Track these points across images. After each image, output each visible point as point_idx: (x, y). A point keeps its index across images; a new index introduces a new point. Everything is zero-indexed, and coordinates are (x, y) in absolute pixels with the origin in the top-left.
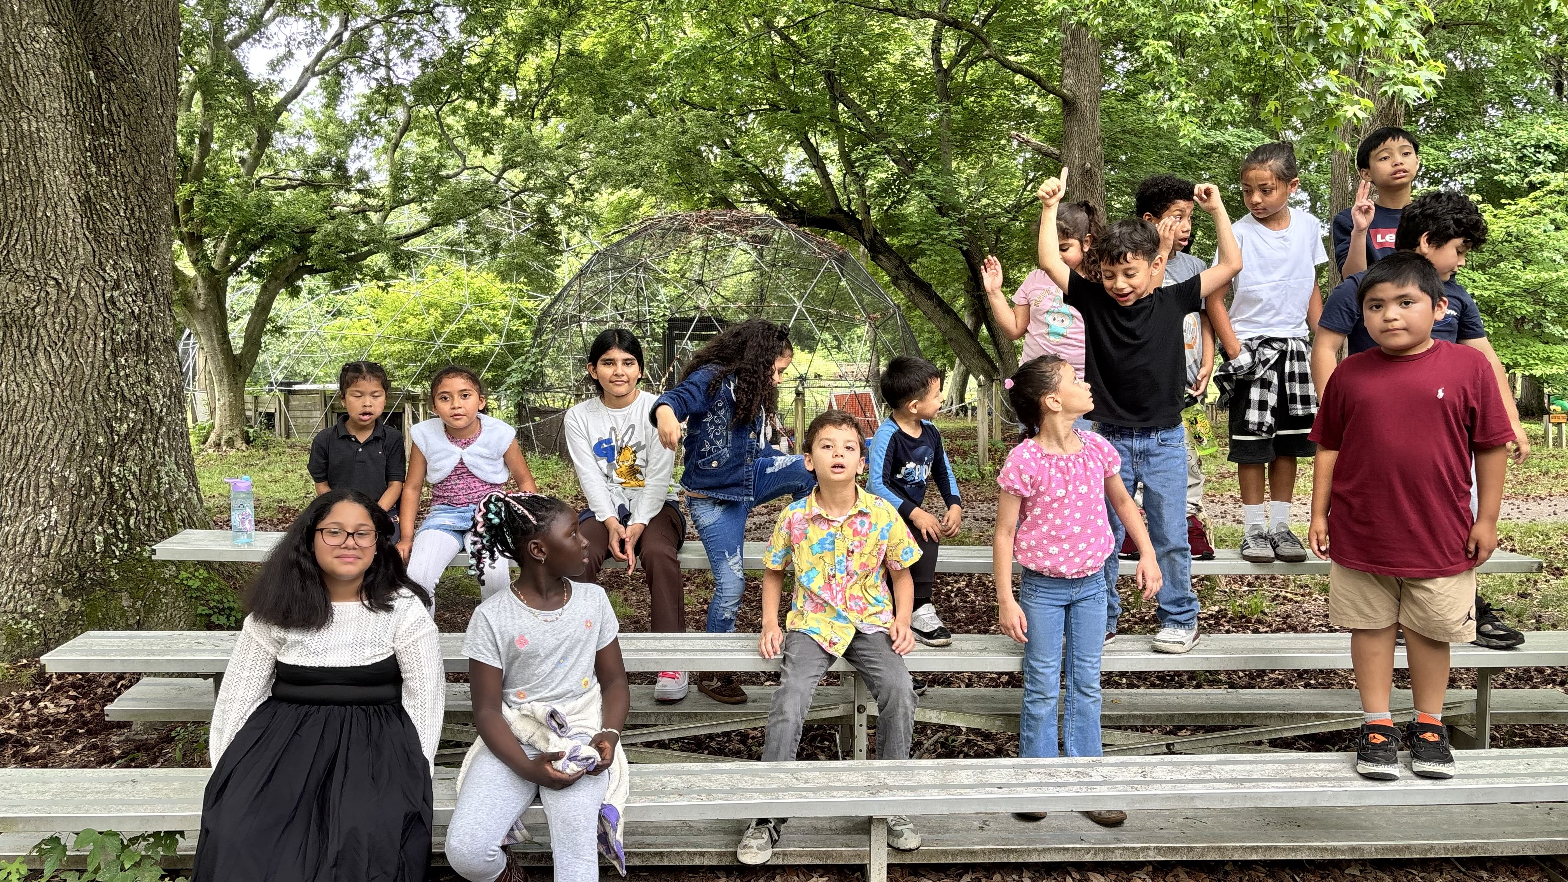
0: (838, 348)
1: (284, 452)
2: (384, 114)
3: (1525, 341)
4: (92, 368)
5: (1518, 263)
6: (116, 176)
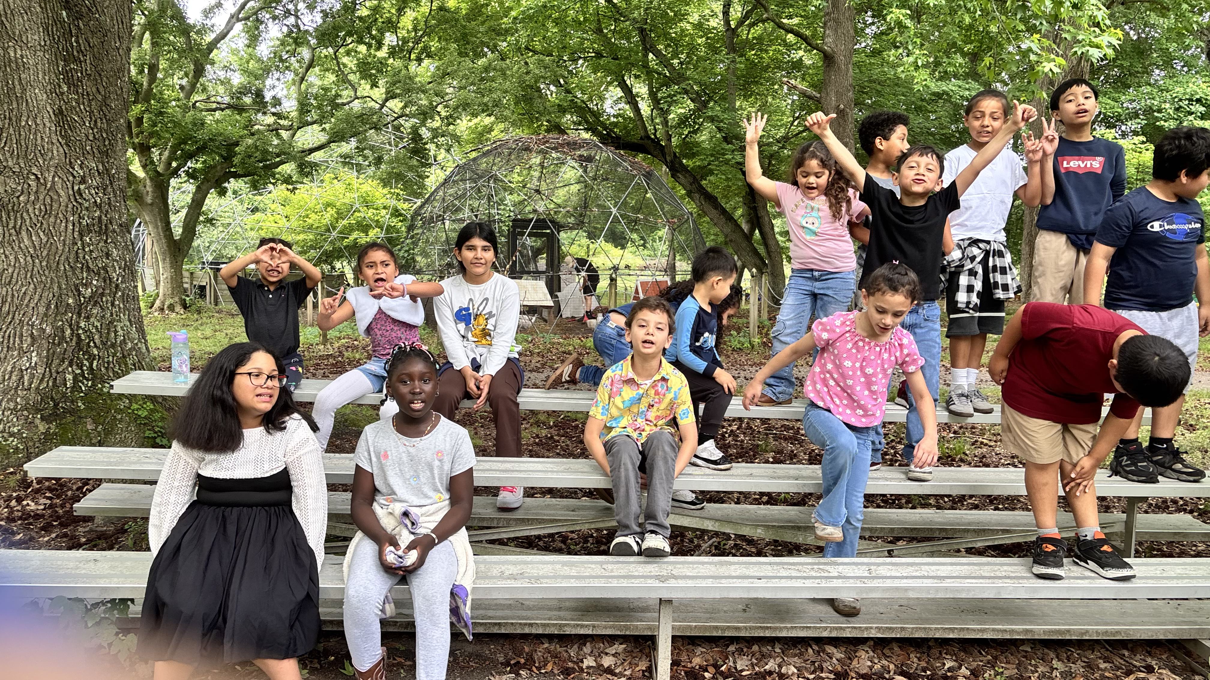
0: (644, 245)
1: (213, 316)
2: (293, 54)
4: (64, 245)
6: (83, 95)
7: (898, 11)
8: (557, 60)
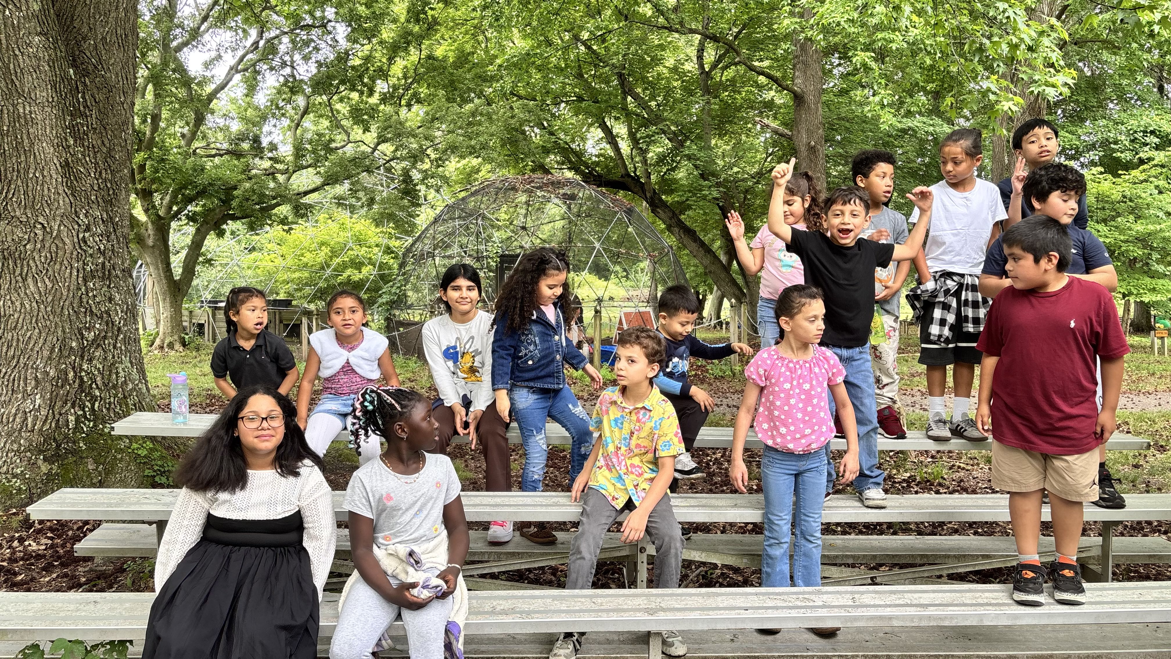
0: (627, 277)
2: (289, 101)
3: (1137, 276)
4: (69, 290)
5: (1131, 218)
6: (88, 147)
7: (863, 53)
8: (540, 104)
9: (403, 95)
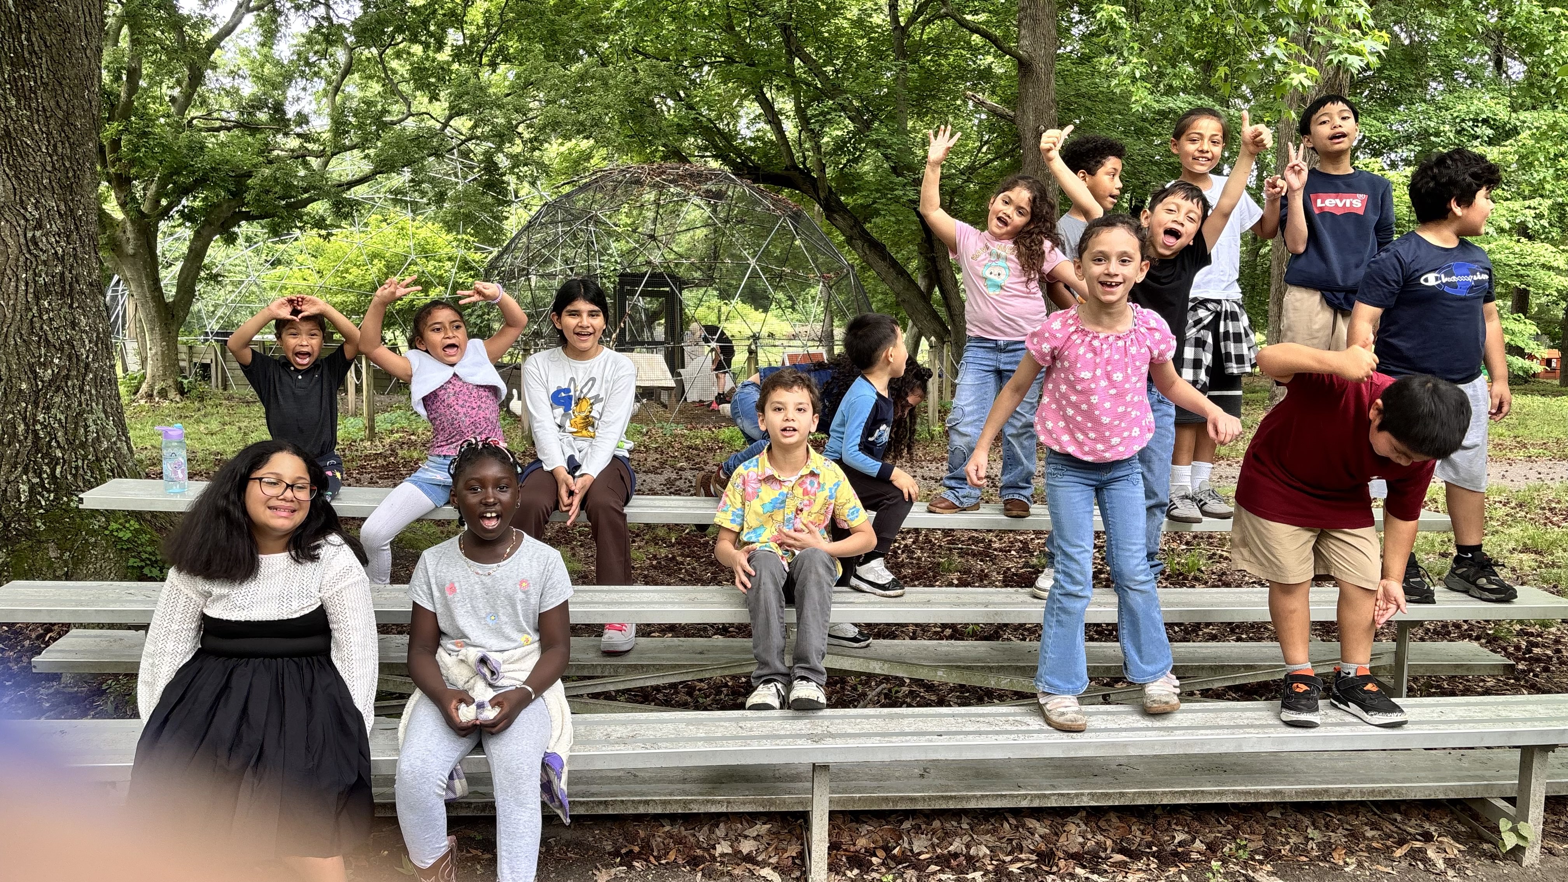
0: (793, 307)
1: (221, 404)
2: (323, 55)
4: (14, 311)
6: (38, 111)
7: (1110, 7)
8: (674, 65)
9: (485, 49)
